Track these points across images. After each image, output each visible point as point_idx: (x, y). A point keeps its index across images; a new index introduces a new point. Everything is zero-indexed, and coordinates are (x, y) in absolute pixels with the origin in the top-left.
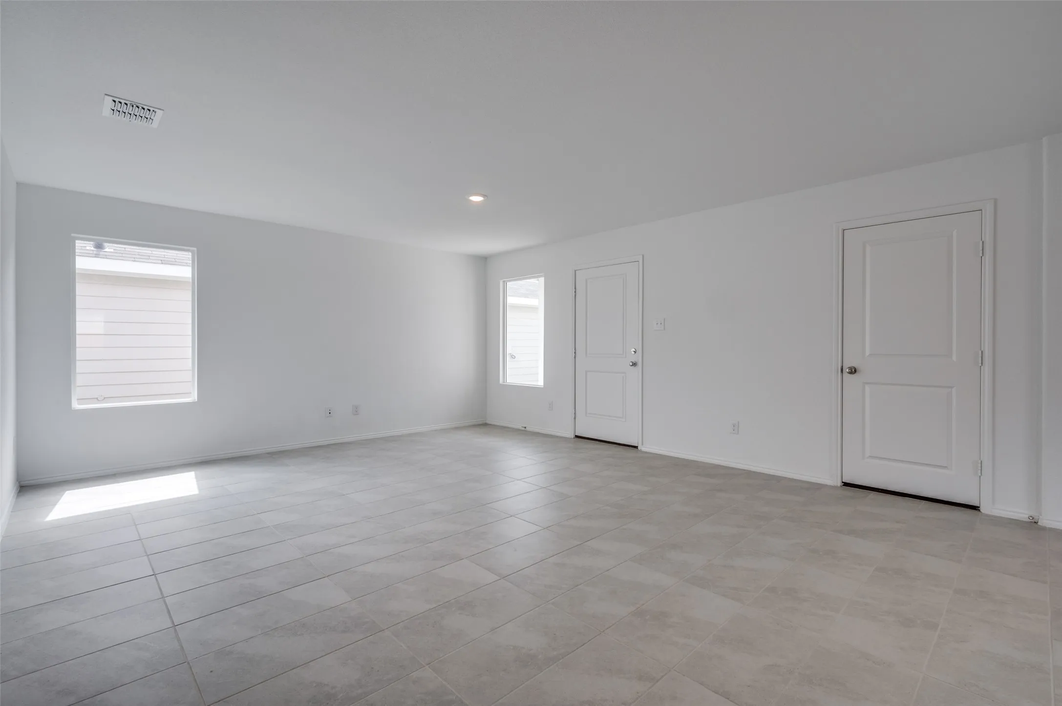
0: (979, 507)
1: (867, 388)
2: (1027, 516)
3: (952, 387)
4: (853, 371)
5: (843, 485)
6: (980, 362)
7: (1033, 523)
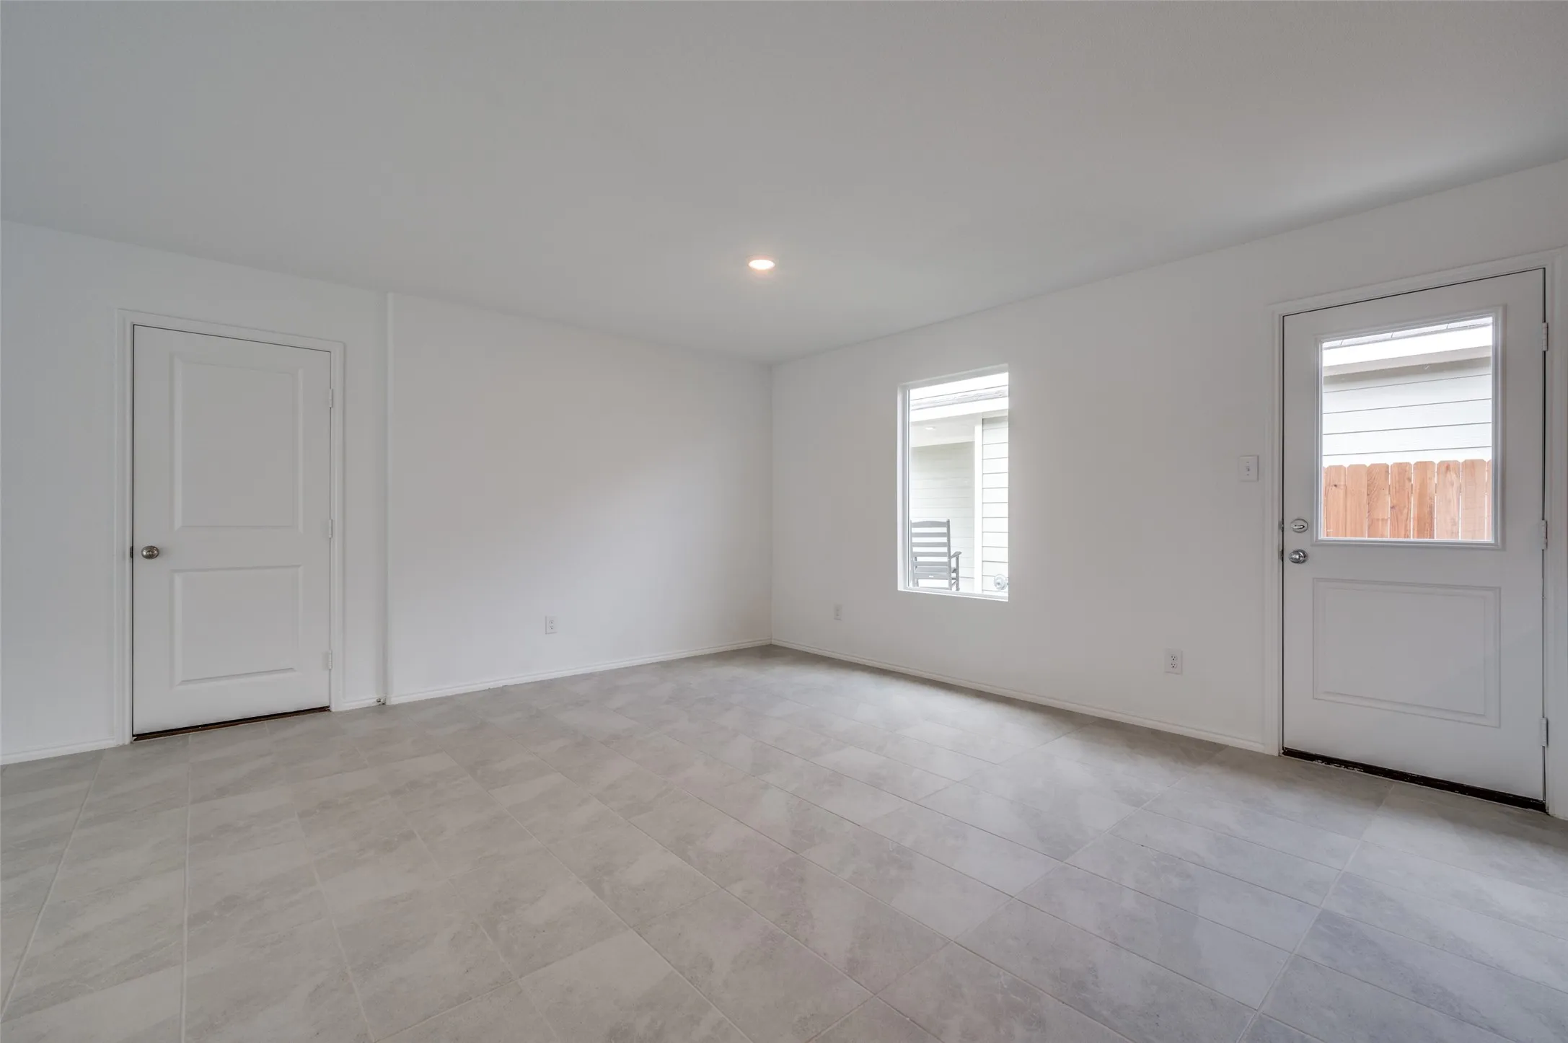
0: (328, 707)
1: (178, 580)
2: (375, 700)
3: (299, 566)
4: (152, 553)
5: (135, 740)
6: (330, 533)
7: (382, 705)
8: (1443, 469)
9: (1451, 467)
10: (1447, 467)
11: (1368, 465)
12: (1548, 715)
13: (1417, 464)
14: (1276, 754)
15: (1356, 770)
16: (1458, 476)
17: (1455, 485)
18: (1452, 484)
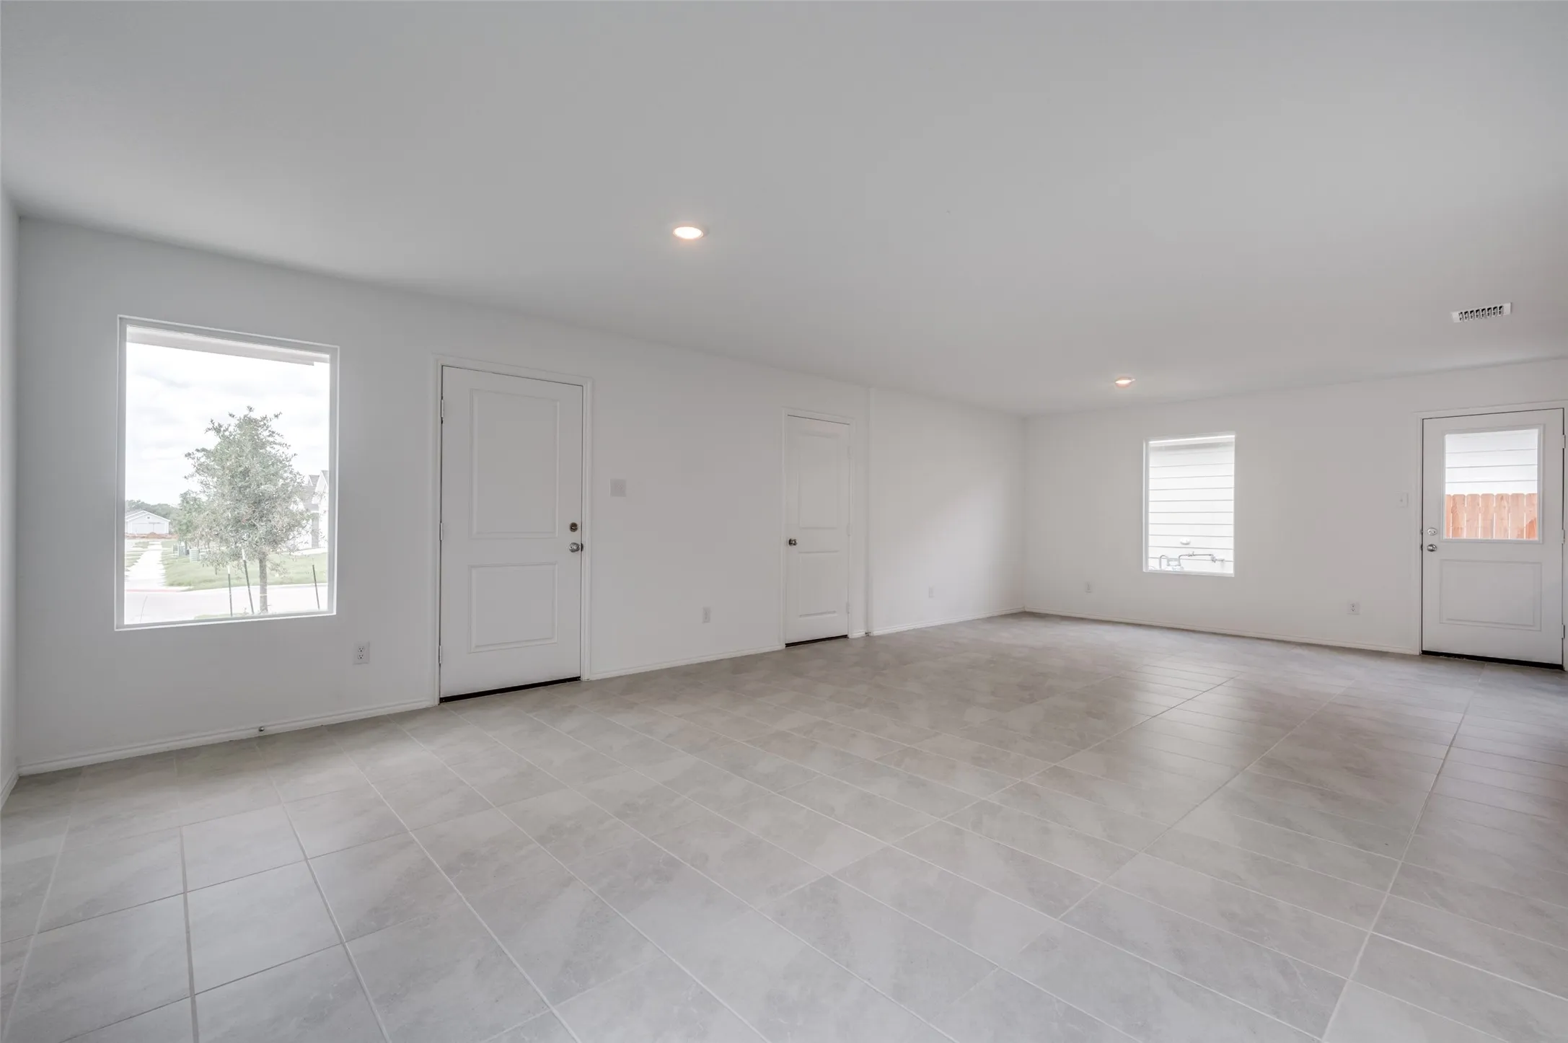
2: (865, 633)
5: (786, 647)
7: (868, 636)
8: (1500, 497)
9: (1504, 498)
10: (1501, 497)
11: (1452, 495)
12: (1565, 623)
13: (1483, 495)
14: (1418, 654)
15: (1464, 659)
16: (1508, 502)
17: (1507, 508)
18: (1505, 507)
